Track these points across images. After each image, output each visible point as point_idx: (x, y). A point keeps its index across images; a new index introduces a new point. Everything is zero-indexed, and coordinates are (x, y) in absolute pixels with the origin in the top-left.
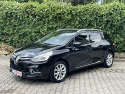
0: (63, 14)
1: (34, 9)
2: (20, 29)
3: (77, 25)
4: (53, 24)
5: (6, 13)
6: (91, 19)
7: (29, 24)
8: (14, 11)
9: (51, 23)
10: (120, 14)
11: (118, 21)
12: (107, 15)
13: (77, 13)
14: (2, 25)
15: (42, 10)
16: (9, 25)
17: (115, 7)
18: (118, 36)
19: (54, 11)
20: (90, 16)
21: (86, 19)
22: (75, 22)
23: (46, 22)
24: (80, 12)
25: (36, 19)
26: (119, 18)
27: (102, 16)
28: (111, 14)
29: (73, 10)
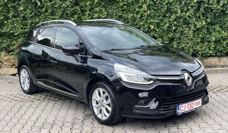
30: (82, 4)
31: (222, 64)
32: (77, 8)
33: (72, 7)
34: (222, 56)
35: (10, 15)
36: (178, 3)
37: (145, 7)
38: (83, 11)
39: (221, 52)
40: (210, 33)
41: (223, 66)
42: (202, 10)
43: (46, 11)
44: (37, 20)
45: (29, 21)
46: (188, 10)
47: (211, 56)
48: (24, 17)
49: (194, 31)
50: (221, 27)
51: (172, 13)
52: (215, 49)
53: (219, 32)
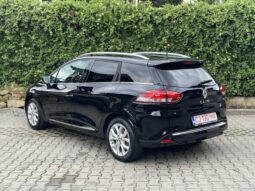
0: (137, 23)
1: (77, 13)
2: (49, 54)
3: (165, 45)
4: (116, 43)
5: (20, 22)
6: (193, 33)
7: (66, 44)
8: (35, 17)
9: (113, 41)
10: (250, 22)
11: (245, 36)
12: (224, 24)
13: (164, 20)
14: (11, 47)
15: (94, 14)
16: (25, 46)
17: (240, 8)
18: (244, 64)
19: (118, 17)
20: (191, 26)
21: (183, 32)
22: (160, 40)
23: (103, 40)
24: (170, 19)
25: (82, 33)
26: (248, 30)
27: (214, 26)
28: (231, 22)
29: (156, 14)
30: (97, 35)
31: (249, 104)
32: (92, 39)
33: (87, 37)
34: (249, 96)
35: (22, 44)
36: (201, 36)
37: (164, 39)
38: (98, 43)
39: (248, 91)
40: (236, 70)
41: (249, 108)
42: (227, 45)
43: (59, 41)
44: (50, 50)
45: (41, 52)
46: (212, 44)
47: (236, 95)
48: (36, 47)
49: (219, 68)
50: (249, 64)
51: (194, 47)
52: (241, 88)
53: (246, 69)
